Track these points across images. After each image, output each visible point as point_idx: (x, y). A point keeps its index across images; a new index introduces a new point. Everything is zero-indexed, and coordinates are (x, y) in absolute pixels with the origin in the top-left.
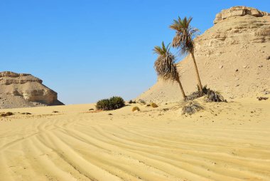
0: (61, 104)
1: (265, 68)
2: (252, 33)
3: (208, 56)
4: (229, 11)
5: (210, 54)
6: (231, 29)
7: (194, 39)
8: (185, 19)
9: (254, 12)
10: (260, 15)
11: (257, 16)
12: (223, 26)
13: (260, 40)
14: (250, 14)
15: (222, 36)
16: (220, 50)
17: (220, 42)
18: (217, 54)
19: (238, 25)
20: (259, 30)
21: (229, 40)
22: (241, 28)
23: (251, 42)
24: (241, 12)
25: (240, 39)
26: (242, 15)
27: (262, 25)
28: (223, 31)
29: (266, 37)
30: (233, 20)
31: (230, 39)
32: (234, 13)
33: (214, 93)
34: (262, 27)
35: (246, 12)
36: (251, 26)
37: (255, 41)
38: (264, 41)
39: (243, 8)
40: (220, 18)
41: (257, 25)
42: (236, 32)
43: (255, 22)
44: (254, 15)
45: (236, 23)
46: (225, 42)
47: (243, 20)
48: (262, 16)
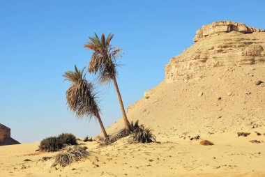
0: (16, 143)
1: (254, 96)
2: (239, 53)
3: (186, 80)
4: (211, 27)
5: (188, 78)
6: (213, 48)
7: (117, 61)
8: (103, 37)
9: (241, 28)
10: (248, 31)
11: (245, 32)
12: (204, 45)
13: (249, 62)
14: (237, 30)
15: (202, 56)
16: (201, 73)
17: (201, 64)
18: (197, 78)
19: (222, 44)
20: (247, 49)
21: (211, 61)
22: (225, 47)
23: (238, 64)
24: (225, 28)
25: (225, 60)
26: (227, 32)
27: (251, 43)
28: (204, 51)
29: (256, 58)
30: (215, 37)
31: (213, 60)
32: (217, 29)
33: (142, 131)
34: (250, 45)
35: (232, 28)
36: (237, 45)
37: (243, 62)
38: (253, 62)
39: (228, 23)
40: (201, 36)
41: (245, 43)
42: (219, 51)
43: (243, 39)
44: (241, 32)
45: (219, 41)
46: (206, 64)
47: (228, 38)
48: (251, 33)
